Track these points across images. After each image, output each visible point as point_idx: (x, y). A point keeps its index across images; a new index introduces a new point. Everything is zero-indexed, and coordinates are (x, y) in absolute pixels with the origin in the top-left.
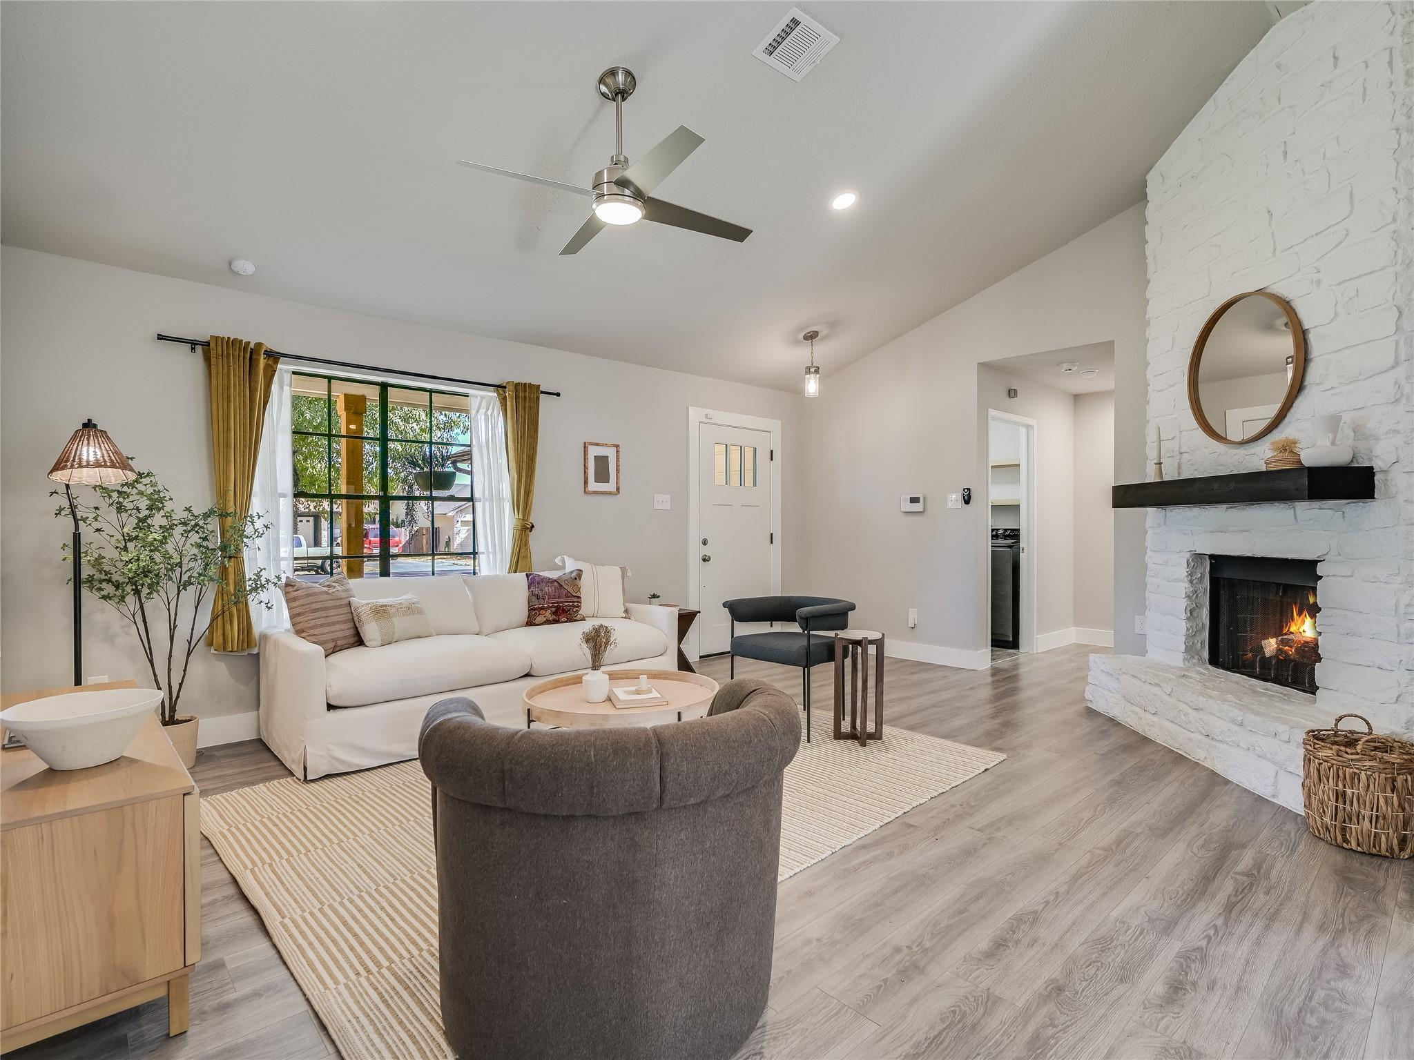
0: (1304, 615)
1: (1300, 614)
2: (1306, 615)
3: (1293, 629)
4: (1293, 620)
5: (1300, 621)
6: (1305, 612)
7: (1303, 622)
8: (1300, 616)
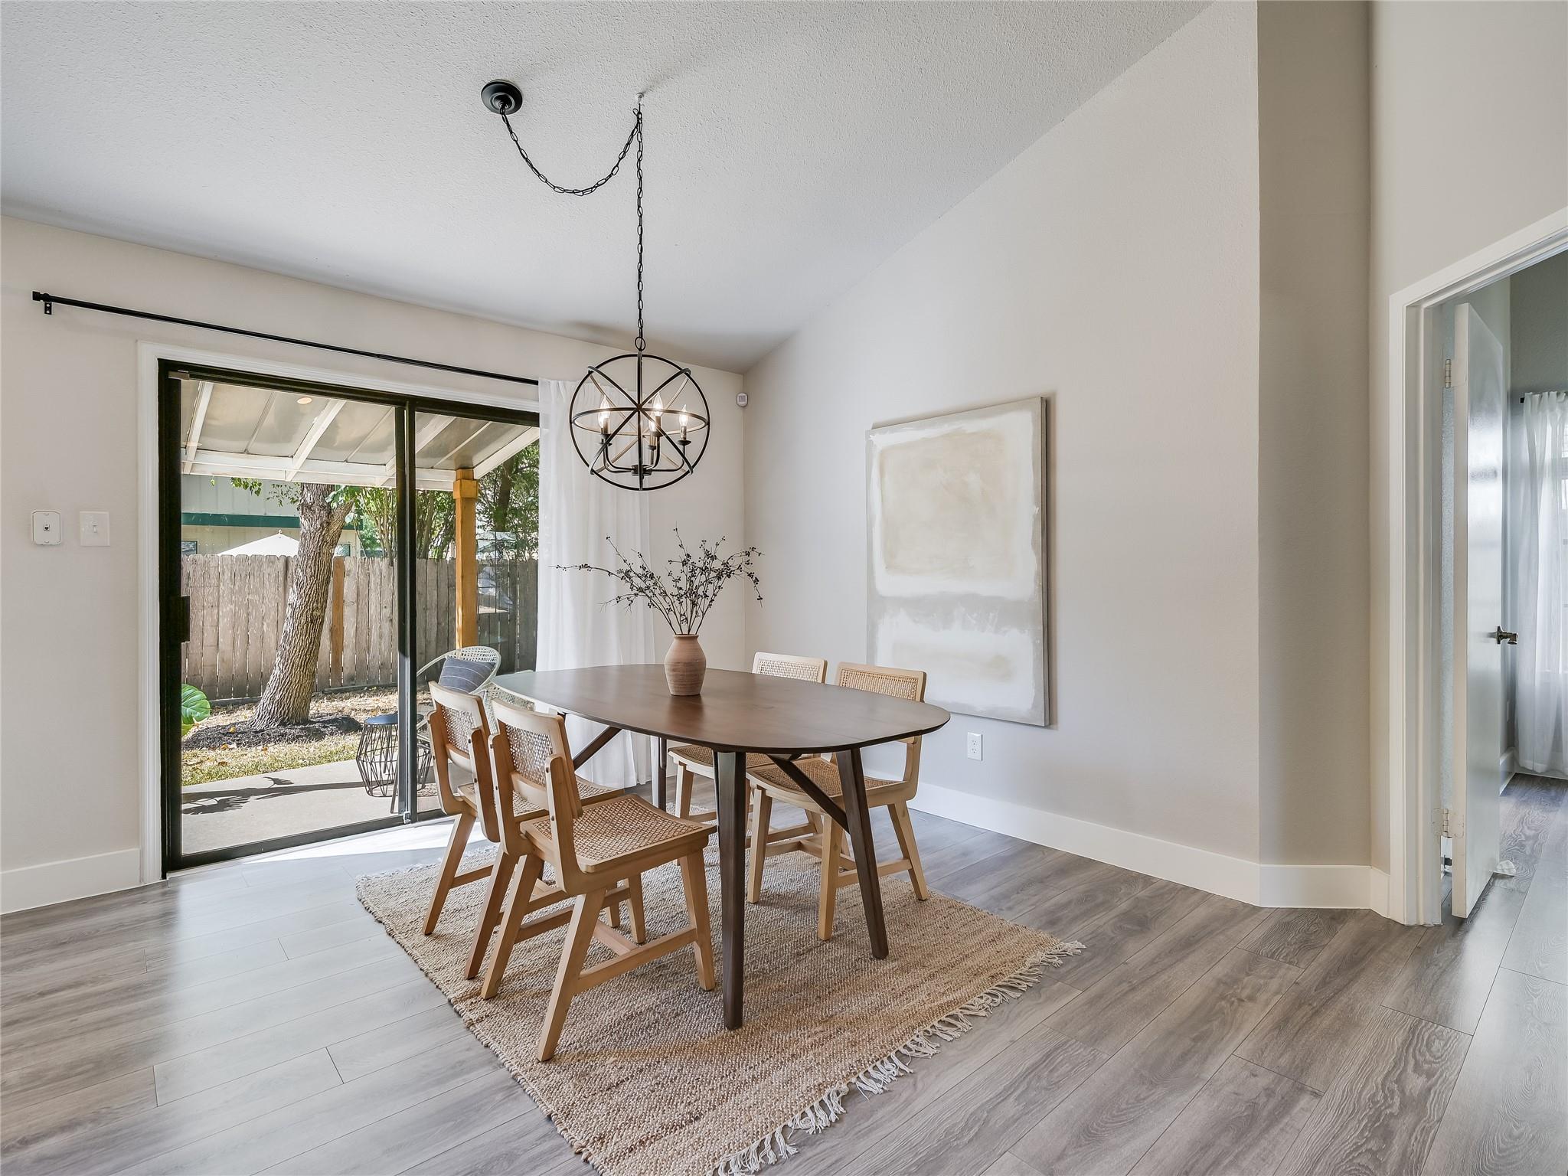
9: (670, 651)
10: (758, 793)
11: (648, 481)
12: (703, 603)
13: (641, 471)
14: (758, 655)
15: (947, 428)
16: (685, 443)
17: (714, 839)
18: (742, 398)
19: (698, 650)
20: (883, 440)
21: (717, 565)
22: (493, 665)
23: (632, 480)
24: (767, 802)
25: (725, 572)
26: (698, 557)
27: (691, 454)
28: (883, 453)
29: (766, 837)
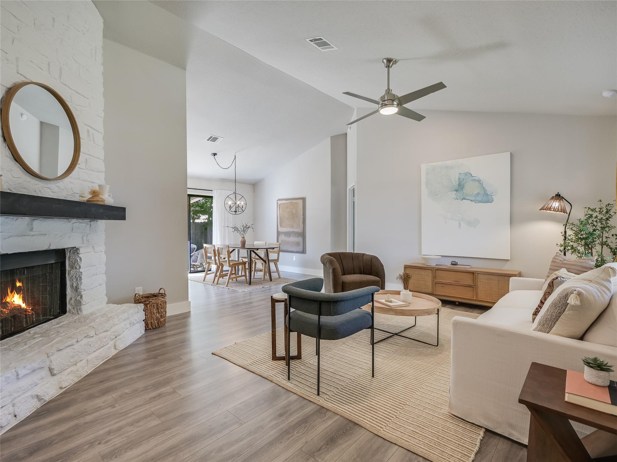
0: (14, 292)
1: (11, 292)
2: (15, 293)
3: (8, 300)
4: (8, 295)
5: (11, 296)
6: (15, 291)
7: (13, 297)
8: (11, 293)
9: (240, 239)
10: (254, 262)
11: (237, 213)
12: (245, 232)
13: (236, 212)
14: (255, 242)
15: (290, 201)
16: (242, 207)
17: (247, 263)
18: (253, 190)
19: (245, 239)
20: (279, 202)
21: (248, 226)
22: (195, 248)
23: (234, 213)
24: (256, 263)
25: (249, 227)
26: (245, 225)
27: (244, 209)
28: (280, 204)
29: (255, 270)
